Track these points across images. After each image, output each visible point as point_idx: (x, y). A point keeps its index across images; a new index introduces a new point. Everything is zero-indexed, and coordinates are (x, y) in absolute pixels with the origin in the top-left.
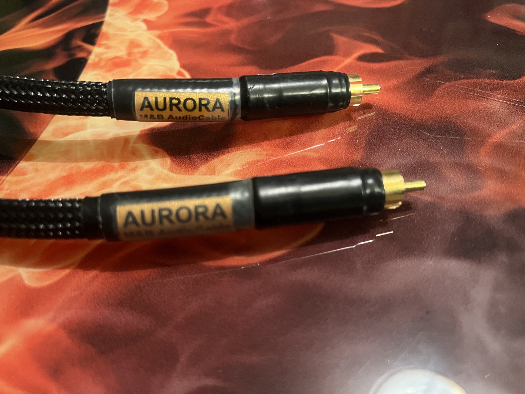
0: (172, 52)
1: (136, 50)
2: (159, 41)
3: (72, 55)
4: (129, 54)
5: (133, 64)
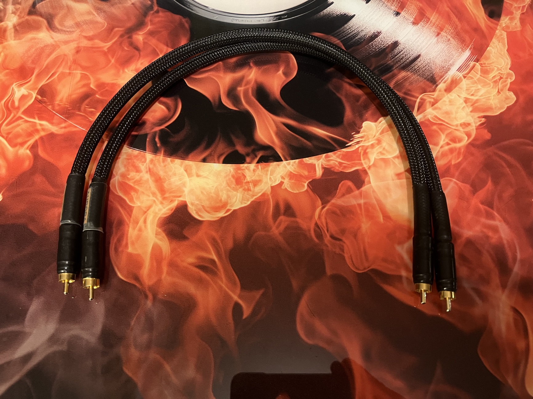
0: (249, 203)
1: (251, 185)
2: (260, 194)
3: (248, 155)
4: (248, 182)
5: (238, 187)
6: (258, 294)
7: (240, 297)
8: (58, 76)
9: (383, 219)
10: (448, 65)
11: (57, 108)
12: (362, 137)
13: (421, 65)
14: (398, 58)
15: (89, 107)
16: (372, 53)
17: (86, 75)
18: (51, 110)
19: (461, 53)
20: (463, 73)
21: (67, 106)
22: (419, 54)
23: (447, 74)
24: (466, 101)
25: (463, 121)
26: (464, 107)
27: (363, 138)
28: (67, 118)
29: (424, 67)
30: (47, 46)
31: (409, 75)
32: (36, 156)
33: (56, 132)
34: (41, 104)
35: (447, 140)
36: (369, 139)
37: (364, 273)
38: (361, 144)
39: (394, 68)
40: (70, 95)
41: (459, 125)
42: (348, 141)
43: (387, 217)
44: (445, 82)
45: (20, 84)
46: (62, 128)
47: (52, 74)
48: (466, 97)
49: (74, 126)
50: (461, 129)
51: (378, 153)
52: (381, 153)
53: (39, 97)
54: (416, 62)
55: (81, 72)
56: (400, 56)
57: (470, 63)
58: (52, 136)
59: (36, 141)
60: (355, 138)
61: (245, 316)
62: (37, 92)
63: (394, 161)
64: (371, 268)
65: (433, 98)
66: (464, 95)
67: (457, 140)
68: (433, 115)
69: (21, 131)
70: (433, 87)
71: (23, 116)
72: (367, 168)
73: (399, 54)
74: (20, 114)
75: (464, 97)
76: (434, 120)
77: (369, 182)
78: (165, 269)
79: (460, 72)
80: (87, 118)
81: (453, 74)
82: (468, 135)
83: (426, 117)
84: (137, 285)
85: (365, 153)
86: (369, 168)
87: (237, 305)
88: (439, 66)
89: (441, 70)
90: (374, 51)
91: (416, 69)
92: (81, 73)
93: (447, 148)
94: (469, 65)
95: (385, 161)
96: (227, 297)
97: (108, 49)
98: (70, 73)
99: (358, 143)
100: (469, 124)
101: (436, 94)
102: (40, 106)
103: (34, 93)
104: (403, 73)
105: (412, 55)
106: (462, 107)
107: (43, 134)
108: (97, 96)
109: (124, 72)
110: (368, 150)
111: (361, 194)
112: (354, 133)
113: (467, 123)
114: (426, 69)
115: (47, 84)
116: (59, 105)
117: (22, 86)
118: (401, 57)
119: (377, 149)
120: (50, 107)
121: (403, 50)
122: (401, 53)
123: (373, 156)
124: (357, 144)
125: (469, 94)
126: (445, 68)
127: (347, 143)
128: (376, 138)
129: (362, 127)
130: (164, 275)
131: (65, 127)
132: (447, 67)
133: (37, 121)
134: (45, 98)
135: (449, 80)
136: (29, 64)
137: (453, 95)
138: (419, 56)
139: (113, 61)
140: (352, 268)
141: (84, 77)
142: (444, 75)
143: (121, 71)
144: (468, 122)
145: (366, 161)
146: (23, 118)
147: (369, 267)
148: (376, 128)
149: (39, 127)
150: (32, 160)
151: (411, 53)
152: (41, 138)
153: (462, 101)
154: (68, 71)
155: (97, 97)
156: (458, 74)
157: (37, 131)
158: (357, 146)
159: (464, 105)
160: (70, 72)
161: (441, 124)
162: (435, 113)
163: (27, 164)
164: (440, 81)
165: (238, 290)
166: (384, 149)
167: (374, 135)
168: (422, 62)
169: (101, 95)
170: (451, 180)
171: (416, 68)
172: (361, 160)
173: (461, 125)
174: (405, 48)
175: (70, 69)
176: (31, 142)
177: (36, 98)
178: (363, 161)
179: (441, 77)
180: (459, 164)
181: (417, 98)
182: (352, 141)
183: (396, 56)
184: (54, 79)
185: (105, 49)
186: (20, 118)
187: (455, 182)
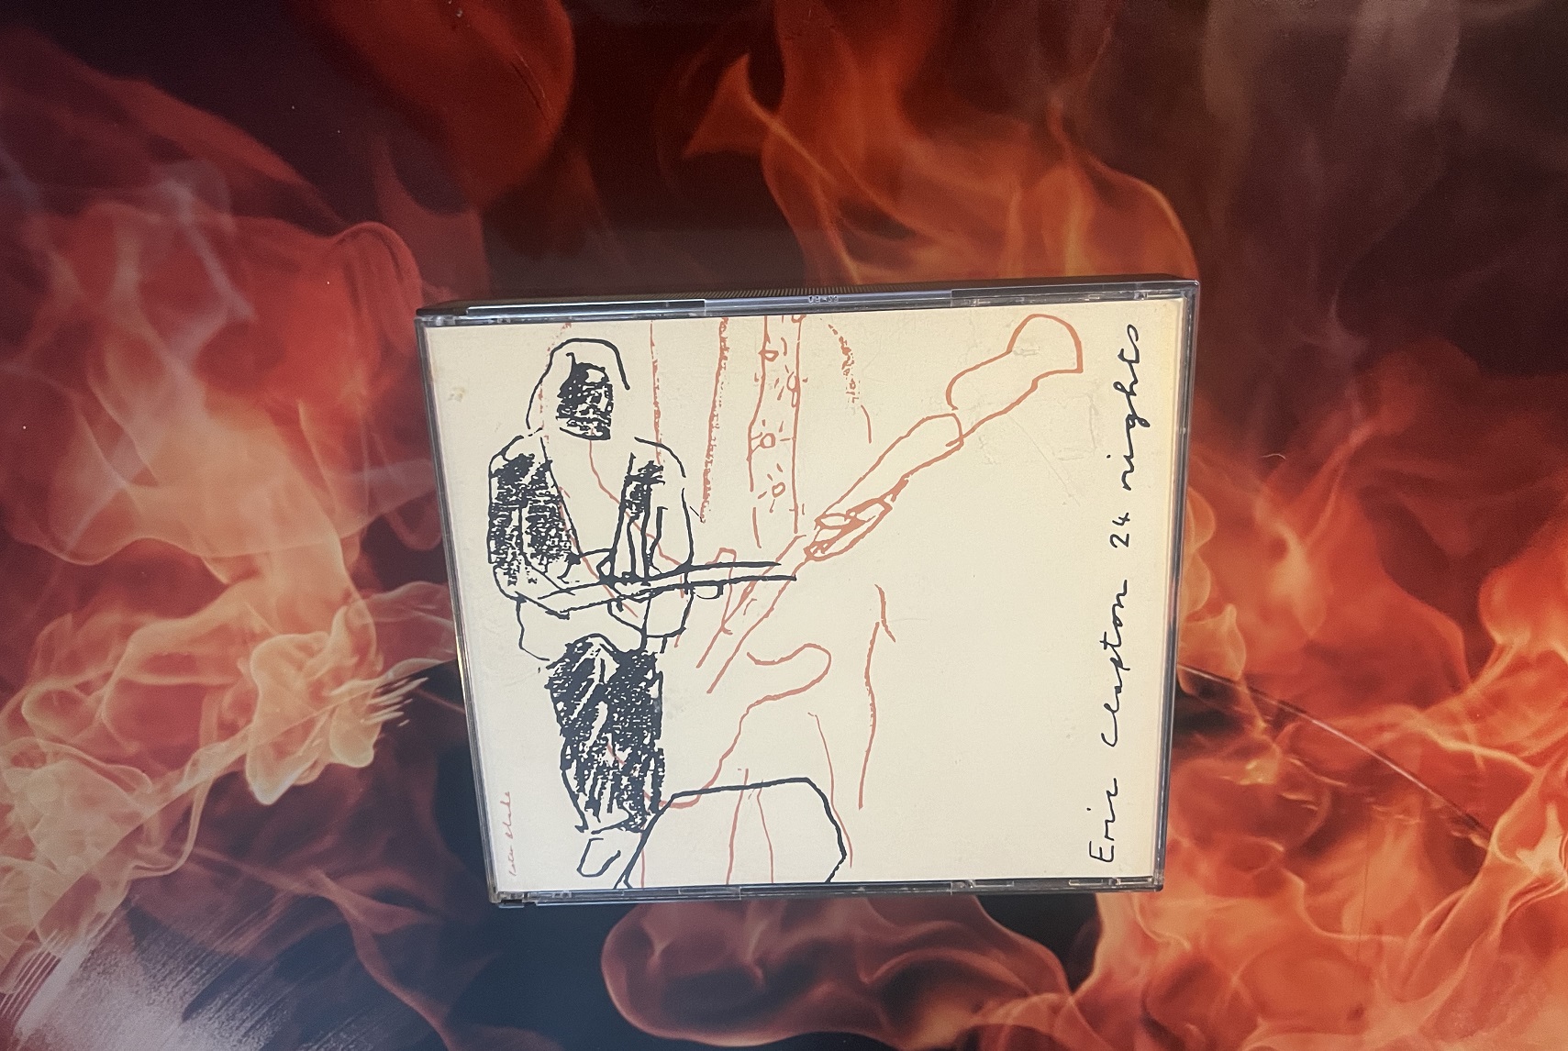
6: (704, 139)
7: (762, 129)
8: (1419, 921)
9: (296, 412)
10: (89, 983)
11: (1413, 801)
12: (375, 709)
13: (181, 981)
14: (259, 1007)
15: (1304, 806)
16: (350, 1024)
17: (1324, 928)
18: (1430, 791)
19: (45, 1025)
20: (39, 951)
21: (1380, 809)
22: (189, 1022)
23: (92, 948)
24: (26, 849)
25: (37, 773)
26: (34, 825)
27: (370, 705)
28: (1373, 764)
29: (171, 973)
30: (1466, 1034)
31: (222, 943)
32: (1471, 621)
33: (1411, 710)
34: (1467, 815)
35: (90, 701)
36: (352, 701)
37: (356, 223)
38: (377, 682)
39: (271, 968)
40: (1373, 848)
41: (49, 758)
42: (421, 692)
43: (285, 420)
44: (100, 916)
45: (1547, 889)
46: (1392, 726)
47: (1439, 927)
48: (29, 862)
49: (1352, 737)
50: (41, 742)
51: (320, 650)
52: (308, 651)
53: (1477, 841)
54: (197, 989)
55: (1342, 936)
56: (254, 1012)
57: (16, 987)
58: (1423, 698)
59: (1474, 675)
60: (398, 707)
61: (743, 62)
62: (1483, 860)
63: (266, 625)
64: (335, 239)
65: (139, 857)
66: (34, 869)
67: (56, 703)
68: (136, 793)
69: (1531, 713)
70: (137, 897)
71: (1527, 768)
72: (356, 595)
73: (257, 1022)
74: (1538, 775)
75: (33, 863)
76: (133, 776)
77: (345, 544)
78: (1014, 224)
79: (49, 954)
80: (1307, 764)
81: (69, 948)
82: (17, 721)
83: (159, 786)
84: (1101, 167)
85: (361, 650)
86: (347, 597)
87: (771, 102)
88: (119, 976)
89: (113, 962)
90: (342, 1030)
91: (197, 965)
92: (1340, 931)
93: (91, 674)
94: (21, 981)
95: (294, 623)
96: (803, 129)
97: (1254, 1027)
98: (1379, 930)
99: (387, 689)
100: (16, 761)
101: (128, 873)
102: (1470, 809)
103: (1494, 854)
104: (240, 947)
105: (210, 1019)
106: (38, 826)
107: (1455, 704)
108: (1280, 848)
109: (1194, 939)
110: (355, 660)
111: (373, 502)
112: (401, 724)
113: (23, 766)
114: (164, 965)
115: (1454, 887)
116: (1407, 811)
117: (1538, 880)
118: (250, 1008)
119: (323, 665)
120: (1438, 802)
121: (244, 1036)
122: (248, 1025)
123: (334, 641)
124: (391, 684)
125: (20, 873)
126: (100, 969)
127: (422, 686)
128: (330, 707)
129: (376, 745)
130: (1015, 201)
131: (1381, 728)
132: (94, 975)
133: (1478, 751)
134: (1457, 838)
135: (84, 924)
136: (1521, 962)
137: (72, 868)
138: (188, 1015)
139: (1235, 980)
140: (397, 237)
141: (1331, 919)
142: (102, 942)
143: (1203, 941)
144: (19, 769)
145: (357, 623)
146: (1528, 760)
147: (343, 240)
148: (327, 744)
149: (1469, 728)
150: (1482, 608)
151: (216, 1025)
152: (1457, 688)
153: (41, 847)
154: (1386, 939)
155: (1280, 843)
156: (54, 947)
157: (1474, 714)
158: (390, 675)
159: (32, 834)
160: (1377, 937)
161: (109, 761)
162: (131, 802)
163: (1498, 591)
164: (115, 920)
165: (768, 150)
166: (300, 667)
167: (334, 717)
168: (178, 992)
169: (1265, 853)
170: (74, 555)
171: (198, 969)
172: (377, 624)
173: (42, 759)
174: (235, 1043)
175: (1380, 946)
176: (1492, 674)
177: (1487, 836)
178: (369, 620)
179: (110, 936)
180: (47, 617)
181: (192, 857)
182: (407, 696)
183: (268, 1014)
184: (1431, 910)
185: (1263, 1025)
186: (1535, 761)
187: (61, 550)
